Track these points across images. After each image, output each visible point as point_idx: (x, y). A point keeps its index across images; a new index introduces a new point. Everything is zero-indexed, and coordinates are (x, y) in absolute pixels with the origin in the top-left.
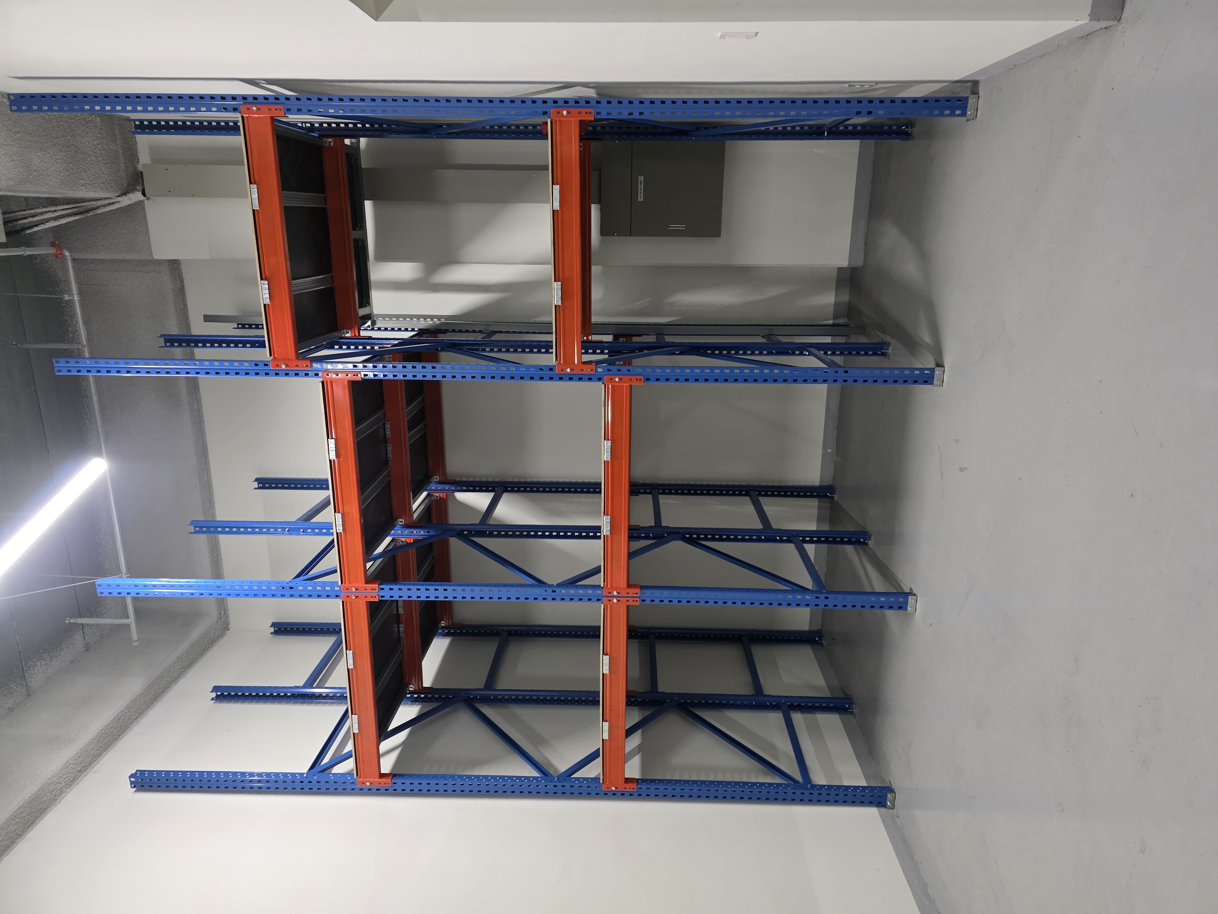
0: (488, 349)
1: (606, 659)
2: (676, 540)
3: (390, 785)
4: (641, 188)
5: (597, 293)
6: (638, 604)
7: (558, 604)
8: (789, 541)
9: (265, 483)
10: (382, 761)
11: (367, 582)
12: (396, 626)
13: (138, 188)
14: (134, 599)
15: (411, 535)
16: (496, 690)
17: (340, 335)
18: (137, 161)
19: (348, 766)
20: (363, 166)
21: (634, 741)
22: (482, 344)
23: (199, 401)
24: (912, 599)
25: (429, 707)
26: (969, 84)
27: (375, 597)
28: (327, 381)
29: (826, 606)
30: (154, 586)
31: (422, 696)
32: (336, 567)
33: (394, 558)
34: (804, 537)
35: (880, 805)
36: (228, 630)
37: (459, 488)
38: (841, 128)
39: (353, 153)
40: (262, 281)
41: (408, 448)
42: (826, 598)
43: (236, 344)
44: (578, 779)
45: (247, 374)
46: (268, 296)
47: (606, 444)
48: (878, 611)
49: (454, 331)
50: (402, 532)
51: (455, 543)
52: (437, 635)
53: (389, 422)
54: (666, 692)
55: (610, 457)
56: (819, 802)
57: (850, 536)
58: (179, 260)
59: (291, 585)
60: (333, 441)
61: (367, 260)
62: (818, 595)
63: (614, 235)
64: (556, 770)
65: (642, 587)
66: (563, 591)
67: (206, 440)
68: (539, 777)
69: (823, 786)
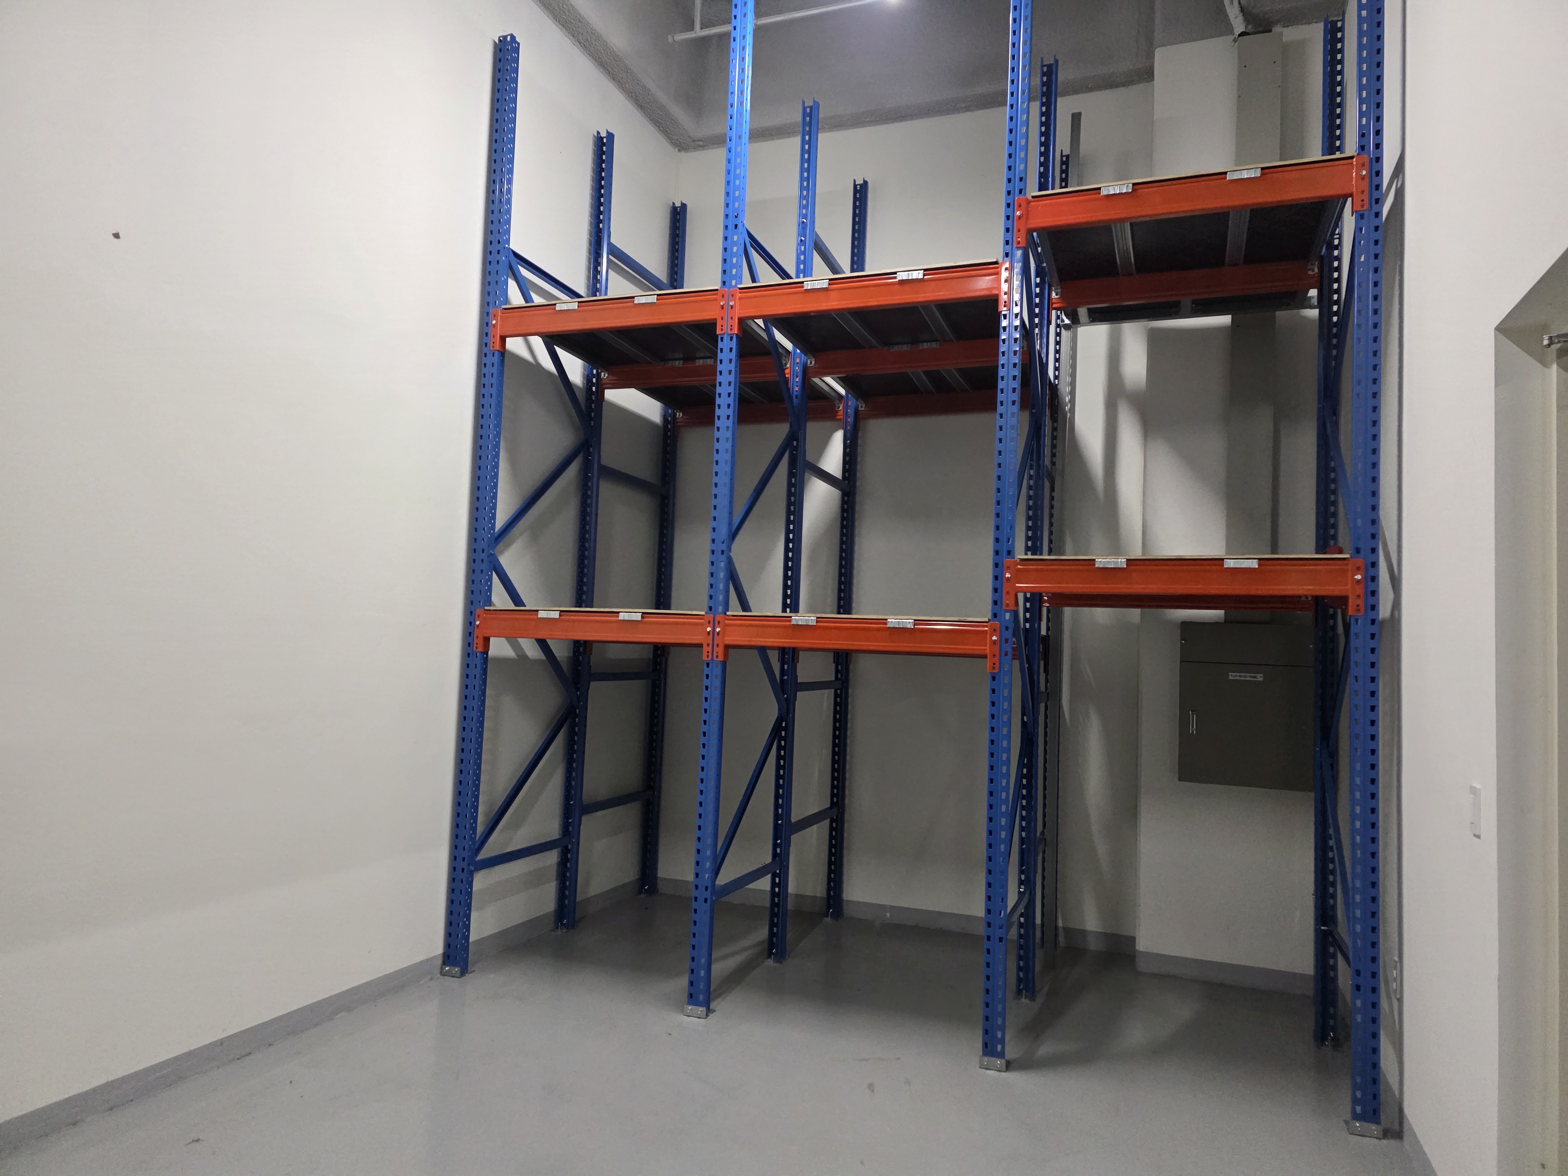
0: (1032, 472)
1: (637, 617)
2: (779, 710)
3: (491, 349)
4: (1247, 677)
5: (1101, 615)
6: (705, 658)
7: (707, 558)
8: (775, 855)
9: (861, 193)
10: (520, 340)
11: (741, 321)
12: (681, 356)
13: (1250, 27)
14: (727, 35)
15: (793, 375)
16: (598, 479)
17: (1054, 285)
18: (1286, 25)
19: (515, 297)
20: (1277, 312)
21: (531, 650)
22: (1038, 465)
23: (968, 109)
24: (701, 1011)
25: (581, 397)
26: (1396, 1127)
27: (722, 330)
28: (997, 268)
29: (696, 899)
30: (743, 59)
31: (594, 389)
32: (759, 282)
33: (767, 353)
34: (779, 876)
35: (446, 958)
36: (679, 151)
37: (848, 435)
38: (1331, 950)
39: (1299, 301)
40: (1131, 185)
41: (904, 371)
42: (706, 900)
43: (1045, 154)
44: (490, 579)
45: (1010, 168)
46: (1112, 193)
47: (909, 622)
48: (687, 965)
49: (1054, 429)
50: (798, 363)
51: (781, 430)
52: (665, 408)
53: (939, 347)
54: (589, 691)
55: (892, 626)
56: (452, 880)
57: (780, 935)
58: (1153, 79)
59: (740, 226)
60: (921, 276)
61: (1151, 319)
62: (709, 889)
63: (1182, 640)
64: (502, 552)
65: (724, 663)
66: (722, 564)
67: (917, 118)
68: (494, 530)
69: (471, 887)
